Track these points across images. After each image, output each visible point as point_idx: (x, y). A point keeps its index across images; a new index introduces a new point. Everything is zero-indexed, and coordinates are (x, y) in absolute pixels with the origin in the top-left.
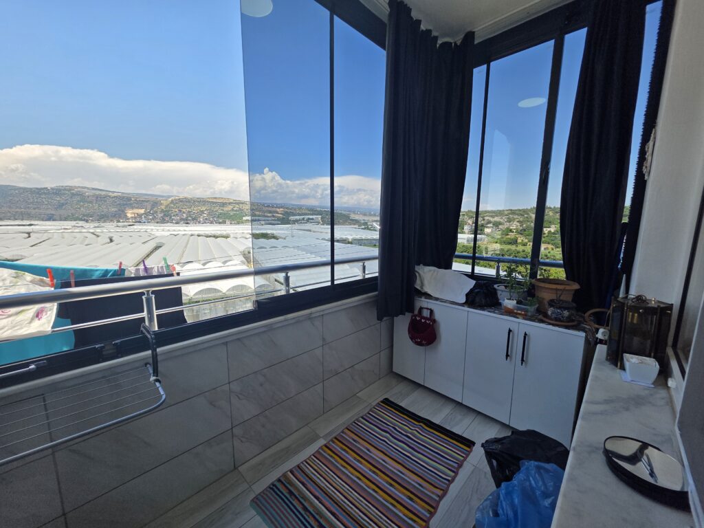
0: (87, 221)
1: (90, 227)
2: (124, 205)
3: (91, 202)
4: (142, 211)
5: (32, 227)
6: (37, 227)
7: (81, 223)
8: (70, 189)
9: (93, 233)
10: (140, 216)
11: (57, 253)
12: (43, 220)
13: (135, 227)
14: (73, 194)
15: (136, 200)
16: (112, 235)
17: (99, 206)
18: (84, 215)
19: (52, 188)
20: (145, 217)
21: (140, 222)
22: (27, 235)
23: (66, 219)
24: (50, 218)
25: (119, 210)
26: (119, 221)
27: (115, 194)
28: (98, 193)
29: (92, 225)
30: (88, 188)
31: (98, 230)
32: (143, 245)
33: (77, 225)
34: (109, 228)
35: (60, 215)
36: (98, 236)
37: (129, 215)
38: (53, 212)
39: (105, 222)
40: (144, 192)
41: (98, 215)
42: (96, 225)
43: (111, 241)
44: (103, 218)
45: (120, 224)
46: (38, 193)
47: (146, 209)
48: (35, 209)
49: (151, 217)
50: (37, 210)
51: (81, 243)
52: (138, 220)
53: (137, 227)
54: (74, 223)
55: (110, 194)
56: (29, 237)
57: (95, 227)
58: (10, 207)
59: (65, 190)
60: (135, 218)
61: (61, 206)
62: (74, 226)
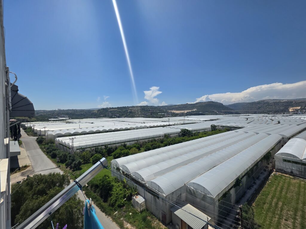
0: (269, 114)
1: (270, 116)
2: (288, 105)
3: (272, 106)
4: (299, 108)
5: (249, 116)
6: (250, 116)
7: (266, 115)
8: (263, 101)
9: (271, 119)
10: (297, 110)
11: (255, 127)
12: (252, 114)
13: (293, 116)
14: (265, 103)
15: (296, 102)
16: (279, 120)
17: (275, 107)
18: (268, 111)
19: (257, 102)
20: (300, 111)
21: (297, 114)
22: (247, 119)
23: (260, 113)
24: (255, 113)
25: (285, 108)
26: (284, 114)
27: (284, 101)
28: (275, 101)
29: (271, 115)
30: (271, 100)
31: (273, 118)
32: (297, 126)
33: (265, 115)
34: (279, 117)
35: (259, 112)
36: (273, 120)
37: (290, 110)
38: (256, 111)
39: (277, 114)
40: (301, 98)
41: (274, 111)
42: (272, 115)
43: (279, 123)
44: (276, 112)
45: (285, 115)
46: (252, 104)
47: (302, 107)
48: (250, 110)
49: (304, 111)
50: (251, 110)
51: (265, 123)
52: (296, 112)
53: (295, 116)
54: (263, 115)
55: (281, 101)
56: (247, 120)
57: (272, 116)
58: (243, 110)
59: (262, 102)
60: (294, 111)
61: (259, 108)
62: (263, 116)
